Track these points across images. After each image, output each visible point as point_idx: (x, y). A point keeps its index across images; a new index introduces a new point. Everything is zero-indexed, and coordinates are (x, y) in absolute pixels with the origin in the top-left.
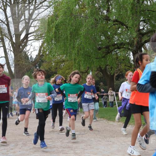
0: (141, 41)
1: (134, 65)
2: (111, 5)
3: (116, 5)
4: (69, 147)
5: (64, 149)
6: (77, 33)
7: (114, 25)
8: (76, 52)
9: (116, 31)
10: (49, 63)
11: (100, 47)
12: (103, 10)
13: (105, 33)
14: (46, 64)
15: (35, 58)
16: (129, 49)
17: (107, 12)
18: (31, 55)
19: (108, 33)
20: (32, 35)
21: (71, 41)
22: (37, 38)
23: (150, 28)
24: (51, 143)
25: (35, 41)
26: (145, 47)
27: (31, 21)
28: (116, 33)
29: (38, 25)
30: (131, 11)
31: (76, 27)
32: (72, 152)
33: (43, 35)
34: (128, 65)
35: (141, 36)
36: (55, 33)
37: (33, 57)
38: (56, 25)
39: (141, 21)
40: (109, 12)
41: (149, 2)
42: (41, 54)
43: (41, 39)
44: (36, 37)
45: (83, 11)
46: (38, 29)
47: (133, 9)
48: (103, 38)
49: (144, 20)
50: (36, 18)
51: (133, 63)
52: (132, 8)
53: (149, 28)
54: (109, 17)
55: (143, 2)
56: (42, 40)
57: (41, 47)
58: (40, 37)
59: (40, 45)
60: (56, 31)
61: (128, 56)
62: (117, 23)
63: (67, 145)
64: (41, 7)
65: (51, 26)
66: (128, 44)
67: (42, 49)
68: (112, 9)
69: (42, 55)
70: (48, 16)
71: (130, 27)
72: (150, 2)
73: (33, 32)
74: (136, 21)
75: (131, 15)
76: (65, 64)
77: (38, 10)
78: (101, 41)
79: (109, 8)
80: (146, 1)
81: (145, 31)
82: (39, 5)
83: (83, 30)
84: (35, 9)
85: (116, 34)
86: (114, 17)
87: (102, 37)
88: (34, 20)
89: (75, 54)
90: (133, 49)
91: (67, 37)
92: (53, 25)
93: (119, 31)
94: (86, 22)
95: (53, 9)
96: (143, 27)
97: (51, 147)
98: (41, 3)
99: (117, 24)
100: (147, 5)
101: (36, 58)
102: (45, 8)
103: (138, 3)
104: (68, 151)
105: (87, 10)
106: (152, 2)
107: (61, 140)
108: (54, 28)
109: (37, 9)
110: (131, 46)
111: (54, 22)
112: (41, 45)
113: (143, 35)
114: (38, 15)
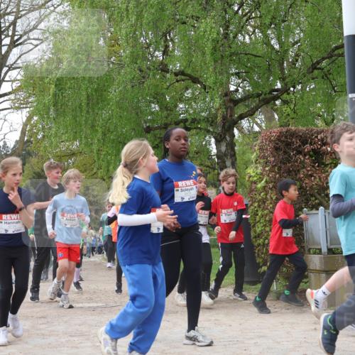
0: (231, 116)
1: (218, 163)
2: (172, 40)
3: (181, 41)
4: (82, 335)
5: (72, 339)
6: (101, 95)
7: (177, 81)
8: (99, 135)
9: (182, 94)
10: (42, 159)
11: (148, 127)
12: (155, 51)
13: (158, 98)
14: (36, 160)
15: (12, 146)
16: (208, 131)
17: (163, 55)
18: (5, 142)
19: (166, 99)
20: (6, 98)
21: (88, 112)
22: (17, 105)
23: (249, 90)
24: (44, 326)
25: (12, 110)
26: (240, 128)
27: (5, 69)
28: (182, 97)
29: (19, 77)
30: (212, 54)
31: (99, 84)
32: (89, 344)
33: (30, 100)
34: (206, 163)
35: (232, 105)
36: (55, 95)
37: (8, 144)
38: (58, 79)
39: (232, 74)
40: (167, 55)
41: (247, 37)
42: (26, 139)
43: (26, 108)
44: (14, 103)
45: (115, 52)
46: (20, 86)
47: (215, 51)
48: (155, 107)
49: (239, 73)
50: (15, 63)
51: (216, 160)
52: (214, 49)
53: (247, 88)
54: (166, 65)
55: (235, 37)
56: (28, 109)
57: (25, 125)
58: (23, 104)
59: (24, 121)
60: (57, 92)
61: (206, 145)
62: (183, 77)
63: (77, 330)
64: (25, 40)
65: (46, 81)
66: (206, 120)
67: (28, 129)
68: (174, 50)
69: (28, 141)
70: (41, 59)
71: (210, 87)
72: (250, 39)
73: (10, 93)
74: (221, 74)
75: (213, 63)
76: (75, 160)
77: (20, 47)
78: (152, 113)
79: (167, 47)
80: (242, 34)
81: (239, 96)
82: (21, 36)
83: (115, 91)
84: (14, 44)
85: (181, 101)
86: (178, 65)
87: (153, 105)
88: (11, 68)
89: (98, 140)
90: (216, 131)
91: (81, 104)
92: (50, 79)
93: (188, 94)
94: (119, 73)
95: (51, 46)
96: (235, 87)
97: (43, 335)
98: (25, 33)
99: (183, 80)
100: (243, 43)
101: (14, 147)
102: (35, 42)
103: (226, 38)
104: (81, 343)
105: (122, 51)
106: (253, 38)
107: (65, 319)
108: (53, 86)
109: (18, 45)
110: (211, 125)
111: (52, 73)
112: (25, 119)
113: (236, 102)
114: (20, 57)
